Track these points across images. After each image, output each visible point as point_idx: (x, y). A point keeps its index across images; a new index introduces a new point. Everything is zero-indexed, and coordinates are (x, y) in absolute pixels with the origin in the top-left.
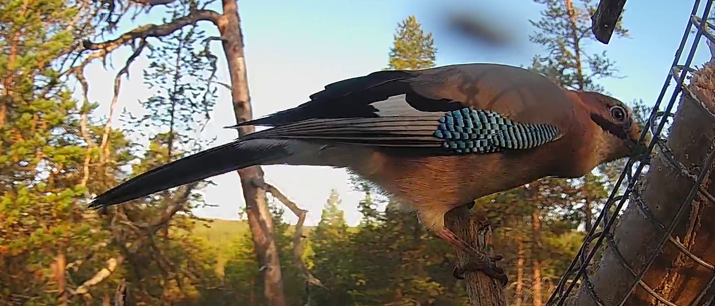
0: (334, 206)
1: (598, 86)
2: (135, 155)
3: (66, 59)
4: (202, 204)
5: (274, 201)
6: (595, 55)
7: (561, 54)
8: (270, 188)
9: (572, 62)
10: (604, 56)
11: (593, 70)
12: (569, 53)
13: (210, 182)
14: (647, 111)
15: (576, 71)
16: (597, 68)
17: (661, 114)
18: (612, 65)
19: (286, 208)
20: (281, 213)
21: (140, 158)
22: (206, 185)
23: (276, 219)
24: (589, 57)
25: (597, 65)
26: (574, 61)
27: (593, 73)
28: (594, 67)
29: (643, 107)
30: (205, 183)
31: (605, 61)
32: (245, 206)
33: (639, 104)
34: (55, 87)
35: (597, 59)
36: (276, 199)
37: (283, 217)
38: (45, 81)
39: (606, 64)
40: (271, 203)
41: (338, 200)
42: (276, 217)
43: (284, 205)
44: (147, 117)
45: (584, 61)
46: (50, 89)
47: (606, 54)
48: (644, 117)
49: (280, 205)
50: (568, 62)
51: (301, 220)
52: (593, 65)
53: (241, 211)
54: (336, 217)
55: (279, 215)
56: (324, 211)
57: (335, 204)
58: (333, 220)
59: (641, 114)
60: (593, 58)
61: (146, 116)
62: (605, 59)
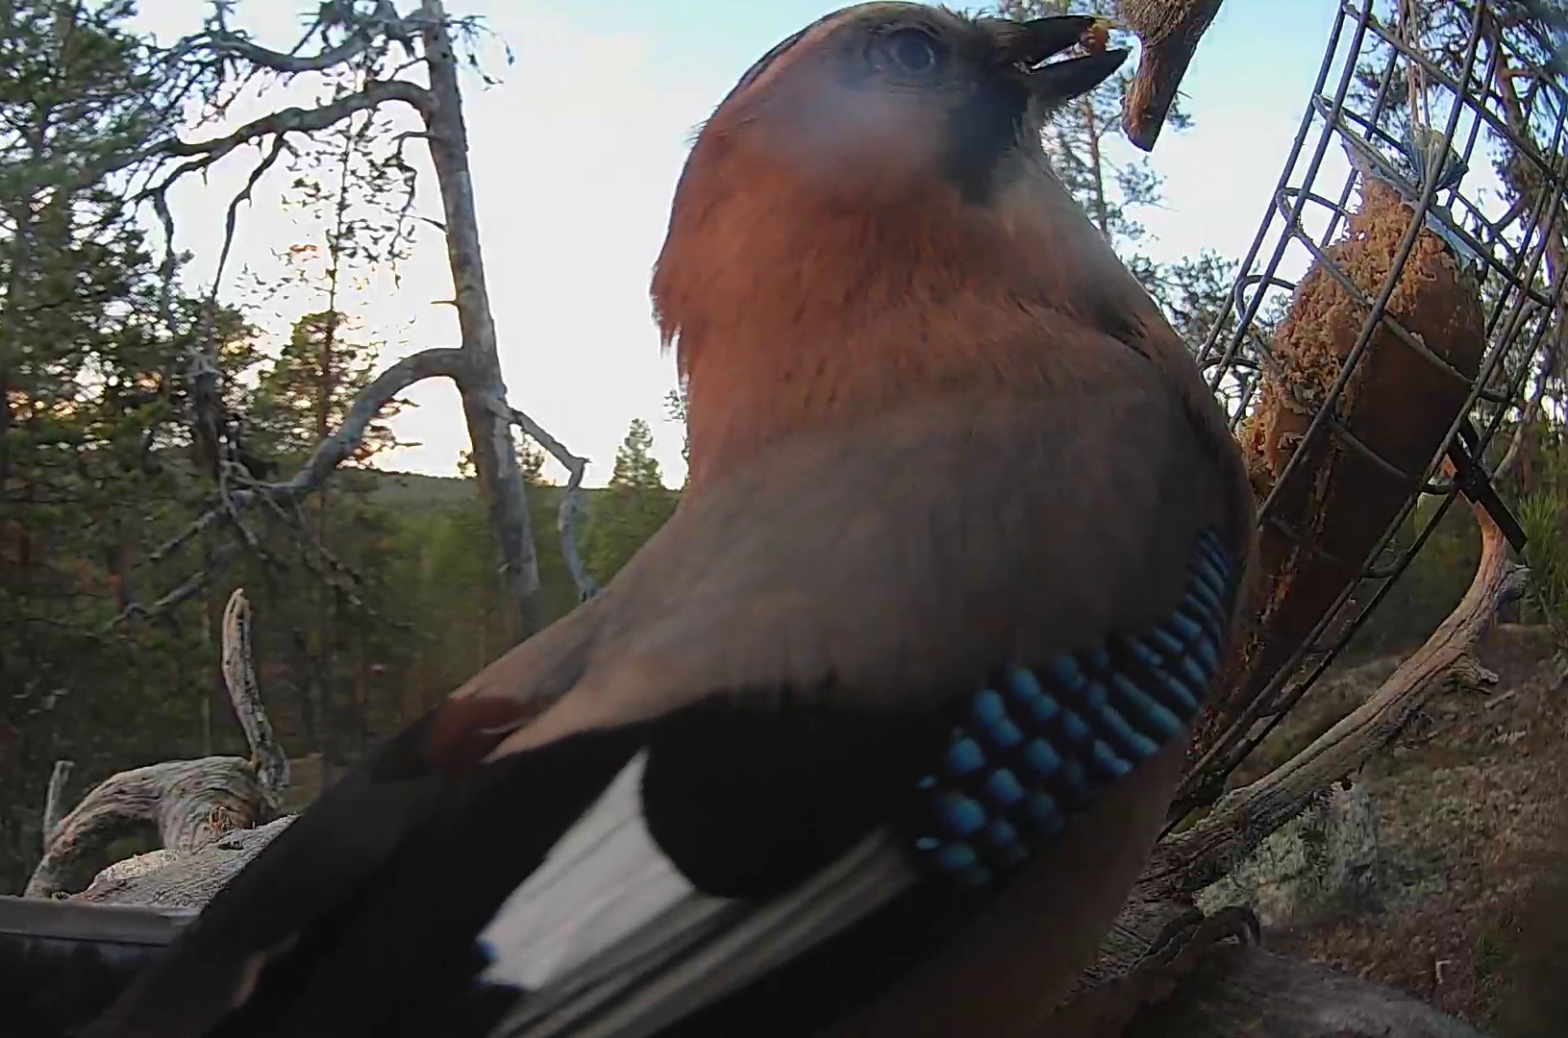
0: (639, 451)
1: (1135, 223)
2: (263, 353)
3: (136, 171)
4: (391, 444)
5: (525, 440)
6: (1130, 165)
7: (1064, 165)
8: (517, 417)
9: (1085, 180)
10: (1146, 165)
11: (1125, 195)
12: (1079, 162)
13: (405, 402)
14: (1225, 269)
15: (1094, 195)
16: (1134, 189)
17: (1255, 279)
18: (1161, 182)
19: (548, 455)
20: (538, 465)
21: (272, 359)
22: (398, 410)
23: (528, 474)
24: (1118, 170)
25: (1132, 185)
26: (1090, 177)
27: (1126, 199)
28: (1129, 188)
29: (1218, 260)
30: (396, 405)
31: (1147, 177)
32: (469, 450)
33: (1210, 256)
34: (114, 223)
35: (1133, 173)
36: (529, 437)
37: (541, 470)
38: (95, 213)
39: (1150, 182)
40: (520, 445)
41: (647, 439)
42: (529, 471)
43: (543, 449)
44: (287, 280)
45: (1109, 177)
46: (104, 228)
47: (1148, 161)
48: (1221, 279)
49: (536, 447)
50: (1080, 179)
51: (577, 477)
52: (1125, 185)
53: (464, 460)
54: (643, 471)
55: (533, 468)
56: (620, 461)
57: (641, 446)
58: (636, 476)
59: (1216, 274)
60: (1126, 171)
61: (284, 279)
62: (1147, 171)
